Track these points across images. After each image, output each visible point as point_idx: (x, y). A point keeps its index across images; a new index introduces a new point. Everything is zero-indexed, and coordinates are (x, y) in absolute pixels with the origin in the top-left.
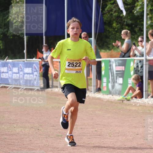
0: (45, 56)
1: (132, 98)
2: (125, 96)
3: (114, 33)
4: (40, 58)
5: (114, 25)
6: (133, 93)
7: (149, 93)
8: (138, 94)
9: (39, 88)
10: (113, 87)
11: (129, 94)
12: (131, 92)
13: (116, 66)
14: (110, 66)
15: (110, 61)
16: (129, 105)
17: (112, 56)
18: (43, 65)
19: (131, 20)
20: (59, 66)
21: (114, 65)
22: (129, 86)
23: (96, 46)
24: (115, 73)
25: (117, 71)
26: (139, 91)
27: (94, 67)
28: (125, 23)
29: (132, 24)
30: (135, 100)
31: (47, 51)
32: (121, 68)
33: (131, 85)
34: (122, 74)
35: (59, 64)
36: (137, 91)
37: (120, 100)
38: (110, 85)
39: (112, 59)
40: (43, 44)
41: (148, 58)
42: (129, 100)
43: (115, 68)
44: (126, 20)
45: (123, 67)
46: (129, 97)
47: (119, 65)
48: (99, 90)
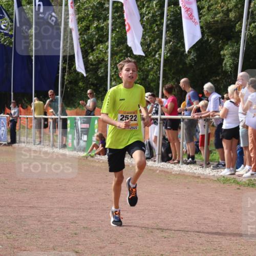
0: (12, 112)
1: (95, 154)
2: (89, 152)
3: (80, 91)
4: (8, 114)
5: (80, 84)
6: (97, 149)
9: (6, 143)
10: (78, 143)
11: (93, 151)
12: (95, 149)
13: (81, 123)
14: (76, 123)
15: (75, 119)
16: (92, 161)
17: (77, 114)
18: (11, 121)
19: (96, 80)
20: (26, 123)
21: (79, 122)
22: (93, 143)
23: (62, 104)
24: (80, 130)
25: (81, 128)
26: (102, 148)
27: (60, 124)
28: (90, 83)
29: (97, 84)
30: (98, 157)
31: (15, 107)
32: (86, 126)
33: (95, 142)
34: (86, 132)
35: (26, 120)
36: (101, 148)
38: (75, 142)
39: (78, 117)
40: (11, 100)
42: (93, 157)
43: (80, 125)
44: (91, 80)
45: (88, 125)
46: (93, 154)
47: (84, 123)
48: (64, 146)
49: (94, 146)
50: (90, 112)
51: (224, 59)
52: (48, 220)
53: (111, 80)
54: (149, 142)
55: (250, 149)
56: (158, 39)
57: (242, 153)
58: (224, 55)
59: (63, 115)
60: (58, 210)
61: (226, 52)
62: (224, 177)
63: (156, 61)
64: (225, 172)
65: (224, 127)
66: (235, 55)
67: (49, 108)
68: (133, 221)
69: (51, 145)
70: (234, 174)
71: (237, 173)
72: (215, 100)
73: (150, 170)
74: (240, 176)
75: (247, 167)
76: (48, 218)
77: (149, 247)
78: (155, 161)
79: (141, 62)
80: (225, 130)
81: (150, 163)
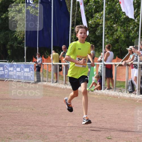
0: (38, 60)
1: (95, 90)
4: (34, 62)
6: (95, 86)
7: (106, 86)
8: (99, 87)
9: (34, 82)
11: (93, 87)
12: (94, 85)
16: (92, 94)
18: (37, 67)
19: (94, 38)
20: (47, 68)
22: (93, 82)
26: (99, 85)
28: (90, 40)
29: (95, 41)
30: (96, 91)
31: (39, 57)
33: (94, 81)
35: (47, 66)
36: (98, 85)
40: (37, 53)
41: (106, 63)
42: (93, 91)
44: (91, 38)
46: (93, 89)
49: (93, 84)
52: (62, 135)
53: (105, 38)
54: (131, 81)
60: (69, 128)
67: (63, 57)
68: (121, 136)
69: (64, 83)
73: (132, 100)
76: (62, 134)
78: (135, 94)
81: (132, 95)
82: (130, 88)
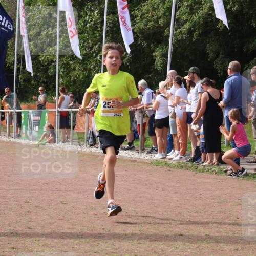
1: (46, 143)
2: (40, 141)
3: (32, 88)
5: (33, 82)
6: (47, 138)
7: (60, 139)
8: (51, 140)
10: (31, 133)
13: (33, 116)
14: (29, 116)
15: (28, 112)
17: (30, 108)
19: (46, 79)
21: (32, 115)
22: (44, 133)
23: (17, 100)
24: (32, 122)
25: (34, 120)
27: (15, 117)
28: (41, 81)
29: (47, 82)
30: (49, 145)
32: (38, 118)
34: (38, 123)
36: (51, 137)
37: (36, 145)
38: (28, 132)
39: (30, 111)
41: (60, 110)
42: (44, 145)
43: (32, 118)
44: (41, 79)
45: (39, 117)
46: (44, 142)
47: (35, 116)
48: (19, 136)
49: (45, 135)
50: (41, 107)
51: (155, 60)
52: (4, 200)
53: (59, 78)
54: (92, 131)
55: (178, 136)
56: (99, 43)
57: (171, 140)
58: (156, 56)
59: (18, 109)
60: (13, 191)
61: (157, 54)
62: (156, 160)
63: (98, 62)
64: (158, 156)
65: (156, 117)
66: (165, 56)
67: (5, 103)
68: (79, 200)
69: (7, 135)
70: (165, 158)
71: (168, 157)
72: (148, 94)
73: (93, 155)
74: (171, 159)
75: (176, 151)
76: (4, 199)
77: (92, 223)
78: (97, 148)
79: (85, 63)
80: (158, 120)
81: (93, 149)
82: (90, 140)
